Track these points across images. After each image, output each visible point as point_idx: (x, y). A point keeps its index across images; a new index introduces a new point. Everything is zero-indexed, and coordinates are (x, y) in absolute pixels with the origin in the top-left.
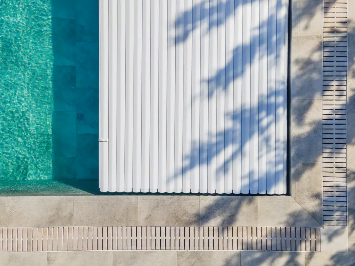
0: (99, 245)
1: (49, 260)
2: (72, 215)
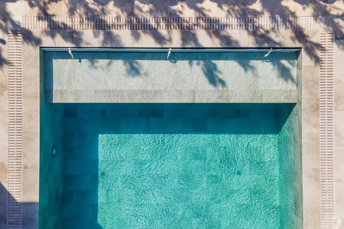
0: (330, 154)
1: (339, 181)
2: (313, 169)
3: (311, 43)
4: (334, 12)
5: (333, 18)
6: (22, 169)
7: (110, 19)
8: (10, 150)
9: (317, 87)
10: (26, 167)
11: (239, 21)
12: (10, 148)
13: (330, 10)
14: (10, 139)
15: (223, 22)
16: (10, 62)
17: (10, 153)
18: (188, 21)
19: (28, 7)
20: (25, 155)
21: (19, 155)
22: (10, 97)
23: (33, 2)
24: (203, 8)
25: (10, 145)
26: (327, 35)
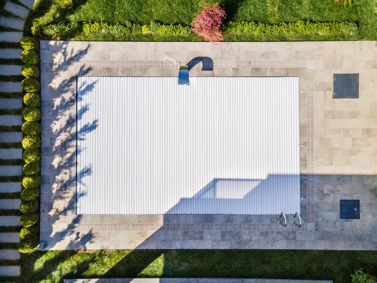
1: (146, 58)
10: (139, 222)
17: (132, 230)
21: (133, 225)
22: (102, 230)
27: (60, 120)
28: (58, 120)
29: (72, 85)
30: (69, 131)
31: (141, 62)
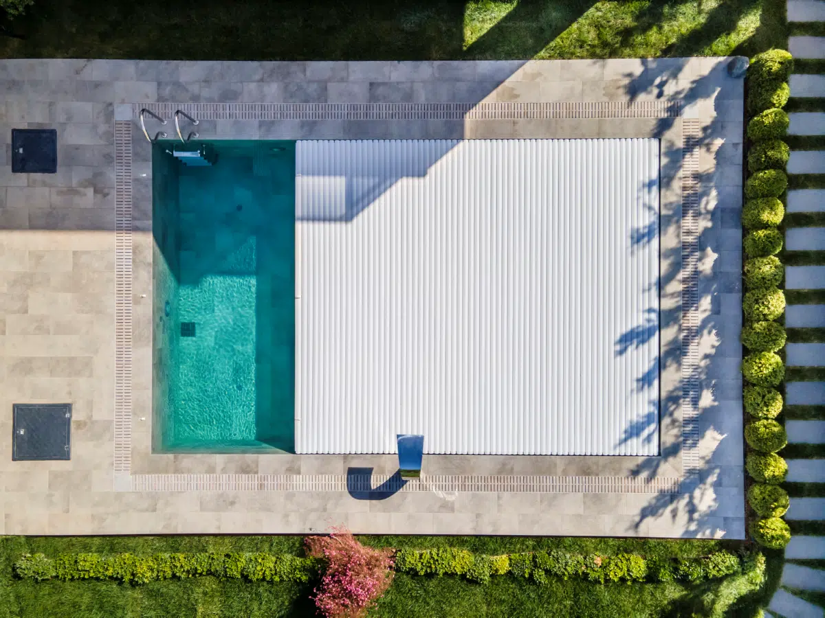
1: (498, 497)
3: (657, 466)
4: (697, 493)
5: (690, 493)
6: (513, 118)
7: (688, 222)
8: (535, 105)
9: (613, 473)
10: (514, 123)
11: (686, 380)
12: (538, 105)
13: (701, 488)
14: (548, 105)
15: (684, 360)
16: (633, 103)
17: (532, 105)
18: (685, 318)
19: (704, 124)
20: (529, 122)
21: (529, 116)
22: (600, 104)
23: (709, 131)
24: (702, 336)
25: (542, 104)
26: (670, 485)
27: (701, 355)
28: (706, 356)
29: (677, 436)
30: (680, 330)
31: (512, 489)
